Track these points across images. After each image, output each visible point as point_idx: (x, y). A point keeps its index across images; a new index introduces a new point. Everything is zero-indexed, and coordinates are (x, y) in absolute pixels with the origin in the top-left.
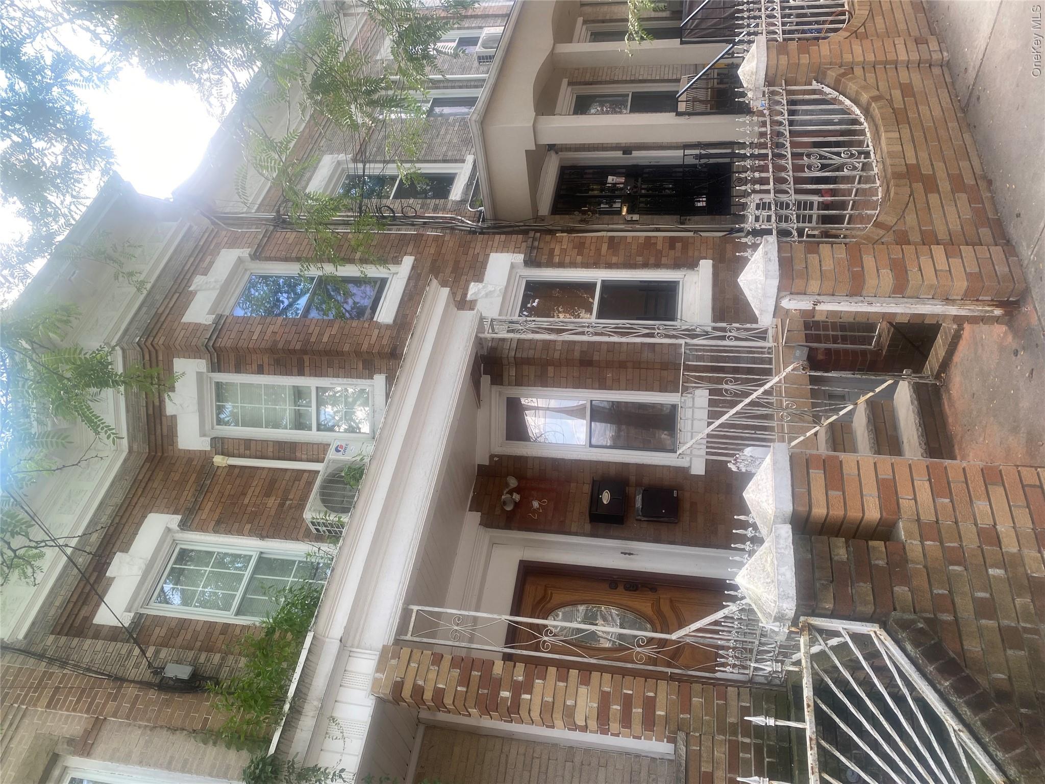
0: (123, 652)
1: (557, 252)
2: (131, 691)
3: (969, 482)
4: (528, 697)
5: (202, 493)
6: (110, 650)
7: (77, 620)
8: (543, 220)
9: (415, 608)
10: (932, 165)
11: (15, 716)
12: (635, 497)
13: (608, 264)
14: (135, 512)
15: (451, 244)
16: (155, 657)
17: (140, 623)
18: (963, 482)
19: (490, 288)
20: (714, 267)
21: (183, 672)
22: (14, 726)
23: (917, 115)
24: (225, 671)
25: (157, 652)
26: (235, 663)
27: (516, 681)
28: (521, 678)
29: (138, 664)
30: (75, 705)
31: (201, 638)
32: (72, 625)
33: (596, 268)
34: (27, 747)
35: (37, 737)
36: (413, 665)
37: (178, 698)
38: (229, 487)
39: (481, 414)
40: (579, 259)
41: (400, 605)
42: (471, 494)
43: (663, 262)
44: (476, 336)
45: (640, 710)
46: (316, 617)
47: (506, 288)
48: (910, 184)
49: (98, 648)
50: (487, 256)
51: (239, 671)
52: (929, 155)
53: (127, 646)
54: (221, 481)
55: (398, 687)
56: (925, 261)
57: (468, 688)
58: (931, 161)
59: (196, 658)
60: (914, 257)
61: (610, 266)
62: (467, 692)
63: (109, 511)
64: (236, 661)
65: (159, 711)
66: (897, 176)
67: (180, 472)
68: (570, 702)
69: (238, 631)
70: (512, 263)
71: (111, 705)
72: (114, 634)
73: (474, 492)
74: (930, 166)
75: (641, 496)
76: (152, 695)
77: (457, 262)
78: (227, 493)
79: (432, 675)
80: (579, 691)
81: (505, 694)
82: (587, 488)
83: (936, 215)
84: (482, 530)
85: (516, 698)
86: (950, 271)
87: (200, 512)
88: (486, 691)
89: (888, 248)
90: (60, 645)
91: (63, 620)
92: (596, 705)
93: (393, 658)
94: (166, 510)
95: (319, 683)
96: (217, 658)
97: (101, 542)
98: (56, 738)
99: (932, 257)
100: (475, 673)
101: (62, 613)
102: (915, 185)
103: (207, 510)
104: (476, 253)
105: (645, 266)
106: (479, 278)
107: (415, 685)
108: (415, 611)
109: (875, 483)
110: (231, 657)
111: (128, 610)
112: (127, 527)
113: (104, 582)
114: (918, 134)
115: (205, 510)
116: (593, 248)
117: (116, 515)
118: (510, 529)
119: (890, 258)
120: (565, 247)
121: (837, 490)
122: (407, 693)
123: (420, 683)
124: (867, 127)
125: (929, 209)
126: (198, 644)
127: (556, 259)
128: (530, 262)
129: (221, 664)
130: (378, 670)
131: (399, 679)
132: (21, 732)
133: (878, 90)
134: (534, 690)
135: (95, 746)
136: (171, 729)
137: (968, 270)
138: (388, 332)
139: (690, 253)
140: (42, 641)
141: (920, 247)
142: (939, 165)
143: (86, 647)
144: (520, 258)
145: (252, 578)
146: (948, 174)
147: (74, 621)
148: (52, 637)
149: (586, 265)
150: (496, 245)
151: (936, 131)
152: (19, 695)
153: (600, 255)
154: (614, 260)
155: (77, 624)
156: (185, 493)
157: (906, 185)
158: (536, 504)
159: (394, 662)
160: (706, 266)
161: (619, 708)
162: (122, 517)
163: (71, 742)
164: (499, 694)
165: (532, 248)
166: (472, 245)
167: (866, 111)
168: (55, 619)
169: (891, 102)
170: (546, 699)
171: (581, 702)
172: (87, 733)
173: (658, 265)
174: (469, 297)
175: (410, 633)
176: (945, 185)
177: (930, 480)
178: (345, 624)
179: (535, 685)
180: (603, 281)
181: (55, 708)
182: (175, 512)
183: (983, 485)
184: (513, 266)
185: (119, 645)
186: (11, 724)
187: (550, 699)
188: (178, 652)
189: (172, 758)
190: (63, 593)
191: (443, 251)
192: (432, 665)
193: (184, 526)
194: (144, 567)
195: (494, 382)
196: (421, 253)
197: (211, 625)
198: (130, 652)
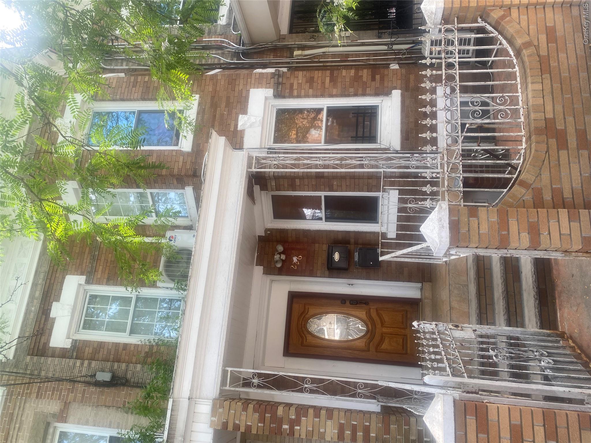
0: (71, 364)
1: (295, 87)
2: (80, 387)
3: (570, 427)
4: (298, 428)
5: (95, 261)
6: (63, 363)
7: (40, 345)
8: (284, 39)
9: (229, 369)
10: (565, 118)
11: (20, 403)
12: (354, 254)
13: (331, 95)
14: (57, 275)
15: (222, 83)
16: (89, 367)
17: (76, 345)
18: (566, 428)
19: (253, 119)
20: (403, 96)
21: (106, 377)
22: (21, 409)
23: (557, 64)
24: (130, 374)
25: (90, 364)
26: (135, 368)
27: (291, 419)
28: (293, 417)
29: (80, 371)
30: (51, 397)
31: (112, 353)
32: (38, 348)
33: (323, 97)
34: (31, 419)
35: (36, 414)
36: (232, 412)
37: (106, 390)
38: (110, 255)
39: (257, 209)
40: (311, 91)
41: (221, 368)
42: (256, 255)
43: (367, 93)
44: (247, 171)
45: (361, 434)
46: (173, 388)
47: (263, 118)
48: (547, 140)
49: (56, 363)
50: (248, 91)
51: (138, 373)
52: (563, 107)
53: (72, 362)
54: (104, 252)
55: (225, 425)
56: (553, 224)
57: (264, 424)
58: (564, 114)
59: (112, 366)
60: (545, 220)
61: (331, 96)
62: (264, 426)
63: (42, 276)
64: (135, 367)
65: (98, 398)
66: (538, 131)
67: (79, 247)
68: (322, 430)
69: (132, 348)
70: (265, 97)
71: (71, 396)
72: (63, 353)
73: (258, 253)
74: (563, 121)
75: (357, 253)
76: (92, 389)
77: (228, 98)
78: (109, 260)
79: (243, 418)
80: (327, 424)
81: (286, 427)
82: (325, 247)
83: (564, 173)
84: (265, 277)
85: (292, 429)
86: (570, 235)
87: (96, 273)
88: (274, 425)
89: (527, 211)
90: (35, 361)
91: (32, 346)
92: (336, 431)
93: (220, 408)
94: (76, 273)
95: (180, 426)
96: (124, 366)
97: (42, 297)
98: (46, 414)
99: (559, 221)
100: (267, 415)
101: (31, 342)
102: (550, 140)
103: (100, 272)
104: (240, 89)
105: (356, 95)
106: (245, 111)
107: (234, 424)
108: (229, 371)
109: (509, 428)
110: (132, 365)
111: (68, 338)
112: (55, 285)
113: (50, 322)
114: (557, 86)
115: (99, 272)
116: (319, 82)
117: (47, 278)
118: (281, 275)
119: (528, 221)
120: (300, 81)
121: (484, 433)
122: (230, 427)
123: (237, 422)
124: (518, 70)
125: (559, 165)
126: (112, 356)
127: (295, 93)
128: (278, 95)
129: (127, 369)
130: (213, 416)
131: (225, 421)
132: (27, 411)
133: (529, 35)
134: (301, 423)
135: (68, 417)
136: (107, 406)
137: (584, 235)
138: (190, 159)
139: (386, 84)
140: (23, 360)
141: (550, 210)
142: (570, 119)
143: (49, 362)
144: (270, 92)
145: (135, 311)
146: (576, 129)
147: (39, 346)
148: (29, 357)
149: (315, 96)
150: (253, 82)
151: (570, 81)
152: (20, 392)
153: (325, 88)
154: (335, 91)
155: (41, 347)
156: (85, 261)
157: (543, 141)
158: (295, 259)
159: (221, 410)
160: (397, 94)
161: (349, 433)
162: (50, 279)
163: (54, 416)
164: (282, 426)
165: (278, 84)
166: (237, 83)
167: (518, 54)
168: (28, 346)
169: (537, 48)
170: (308, 429)
171: (328, 430)
172: (62, 411)
173: (364, 94)
174: (239, 128)
175: (228, 385)
176: (572, 141)
177: (544, 426)
178: (190, 388)
179: (302, 421)
180: (328, 107)
181: (41, 398)
182: (82, 274)
183: (578, 430)
184: (266, 98)
185: (68, 360)
186: (20, 408)
187: (311, 429)
188: (101, 363)
189: (111, 422)
190: (28, 330)
191: (218, 89)
192: (243, 411)
193: (88, 282)
194: (71, 311)
195: (262, 189)
196: (203, 91)
197: (117, 345)
198: (75, 364)
